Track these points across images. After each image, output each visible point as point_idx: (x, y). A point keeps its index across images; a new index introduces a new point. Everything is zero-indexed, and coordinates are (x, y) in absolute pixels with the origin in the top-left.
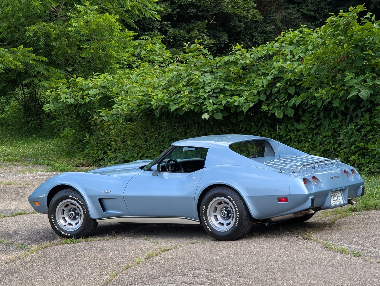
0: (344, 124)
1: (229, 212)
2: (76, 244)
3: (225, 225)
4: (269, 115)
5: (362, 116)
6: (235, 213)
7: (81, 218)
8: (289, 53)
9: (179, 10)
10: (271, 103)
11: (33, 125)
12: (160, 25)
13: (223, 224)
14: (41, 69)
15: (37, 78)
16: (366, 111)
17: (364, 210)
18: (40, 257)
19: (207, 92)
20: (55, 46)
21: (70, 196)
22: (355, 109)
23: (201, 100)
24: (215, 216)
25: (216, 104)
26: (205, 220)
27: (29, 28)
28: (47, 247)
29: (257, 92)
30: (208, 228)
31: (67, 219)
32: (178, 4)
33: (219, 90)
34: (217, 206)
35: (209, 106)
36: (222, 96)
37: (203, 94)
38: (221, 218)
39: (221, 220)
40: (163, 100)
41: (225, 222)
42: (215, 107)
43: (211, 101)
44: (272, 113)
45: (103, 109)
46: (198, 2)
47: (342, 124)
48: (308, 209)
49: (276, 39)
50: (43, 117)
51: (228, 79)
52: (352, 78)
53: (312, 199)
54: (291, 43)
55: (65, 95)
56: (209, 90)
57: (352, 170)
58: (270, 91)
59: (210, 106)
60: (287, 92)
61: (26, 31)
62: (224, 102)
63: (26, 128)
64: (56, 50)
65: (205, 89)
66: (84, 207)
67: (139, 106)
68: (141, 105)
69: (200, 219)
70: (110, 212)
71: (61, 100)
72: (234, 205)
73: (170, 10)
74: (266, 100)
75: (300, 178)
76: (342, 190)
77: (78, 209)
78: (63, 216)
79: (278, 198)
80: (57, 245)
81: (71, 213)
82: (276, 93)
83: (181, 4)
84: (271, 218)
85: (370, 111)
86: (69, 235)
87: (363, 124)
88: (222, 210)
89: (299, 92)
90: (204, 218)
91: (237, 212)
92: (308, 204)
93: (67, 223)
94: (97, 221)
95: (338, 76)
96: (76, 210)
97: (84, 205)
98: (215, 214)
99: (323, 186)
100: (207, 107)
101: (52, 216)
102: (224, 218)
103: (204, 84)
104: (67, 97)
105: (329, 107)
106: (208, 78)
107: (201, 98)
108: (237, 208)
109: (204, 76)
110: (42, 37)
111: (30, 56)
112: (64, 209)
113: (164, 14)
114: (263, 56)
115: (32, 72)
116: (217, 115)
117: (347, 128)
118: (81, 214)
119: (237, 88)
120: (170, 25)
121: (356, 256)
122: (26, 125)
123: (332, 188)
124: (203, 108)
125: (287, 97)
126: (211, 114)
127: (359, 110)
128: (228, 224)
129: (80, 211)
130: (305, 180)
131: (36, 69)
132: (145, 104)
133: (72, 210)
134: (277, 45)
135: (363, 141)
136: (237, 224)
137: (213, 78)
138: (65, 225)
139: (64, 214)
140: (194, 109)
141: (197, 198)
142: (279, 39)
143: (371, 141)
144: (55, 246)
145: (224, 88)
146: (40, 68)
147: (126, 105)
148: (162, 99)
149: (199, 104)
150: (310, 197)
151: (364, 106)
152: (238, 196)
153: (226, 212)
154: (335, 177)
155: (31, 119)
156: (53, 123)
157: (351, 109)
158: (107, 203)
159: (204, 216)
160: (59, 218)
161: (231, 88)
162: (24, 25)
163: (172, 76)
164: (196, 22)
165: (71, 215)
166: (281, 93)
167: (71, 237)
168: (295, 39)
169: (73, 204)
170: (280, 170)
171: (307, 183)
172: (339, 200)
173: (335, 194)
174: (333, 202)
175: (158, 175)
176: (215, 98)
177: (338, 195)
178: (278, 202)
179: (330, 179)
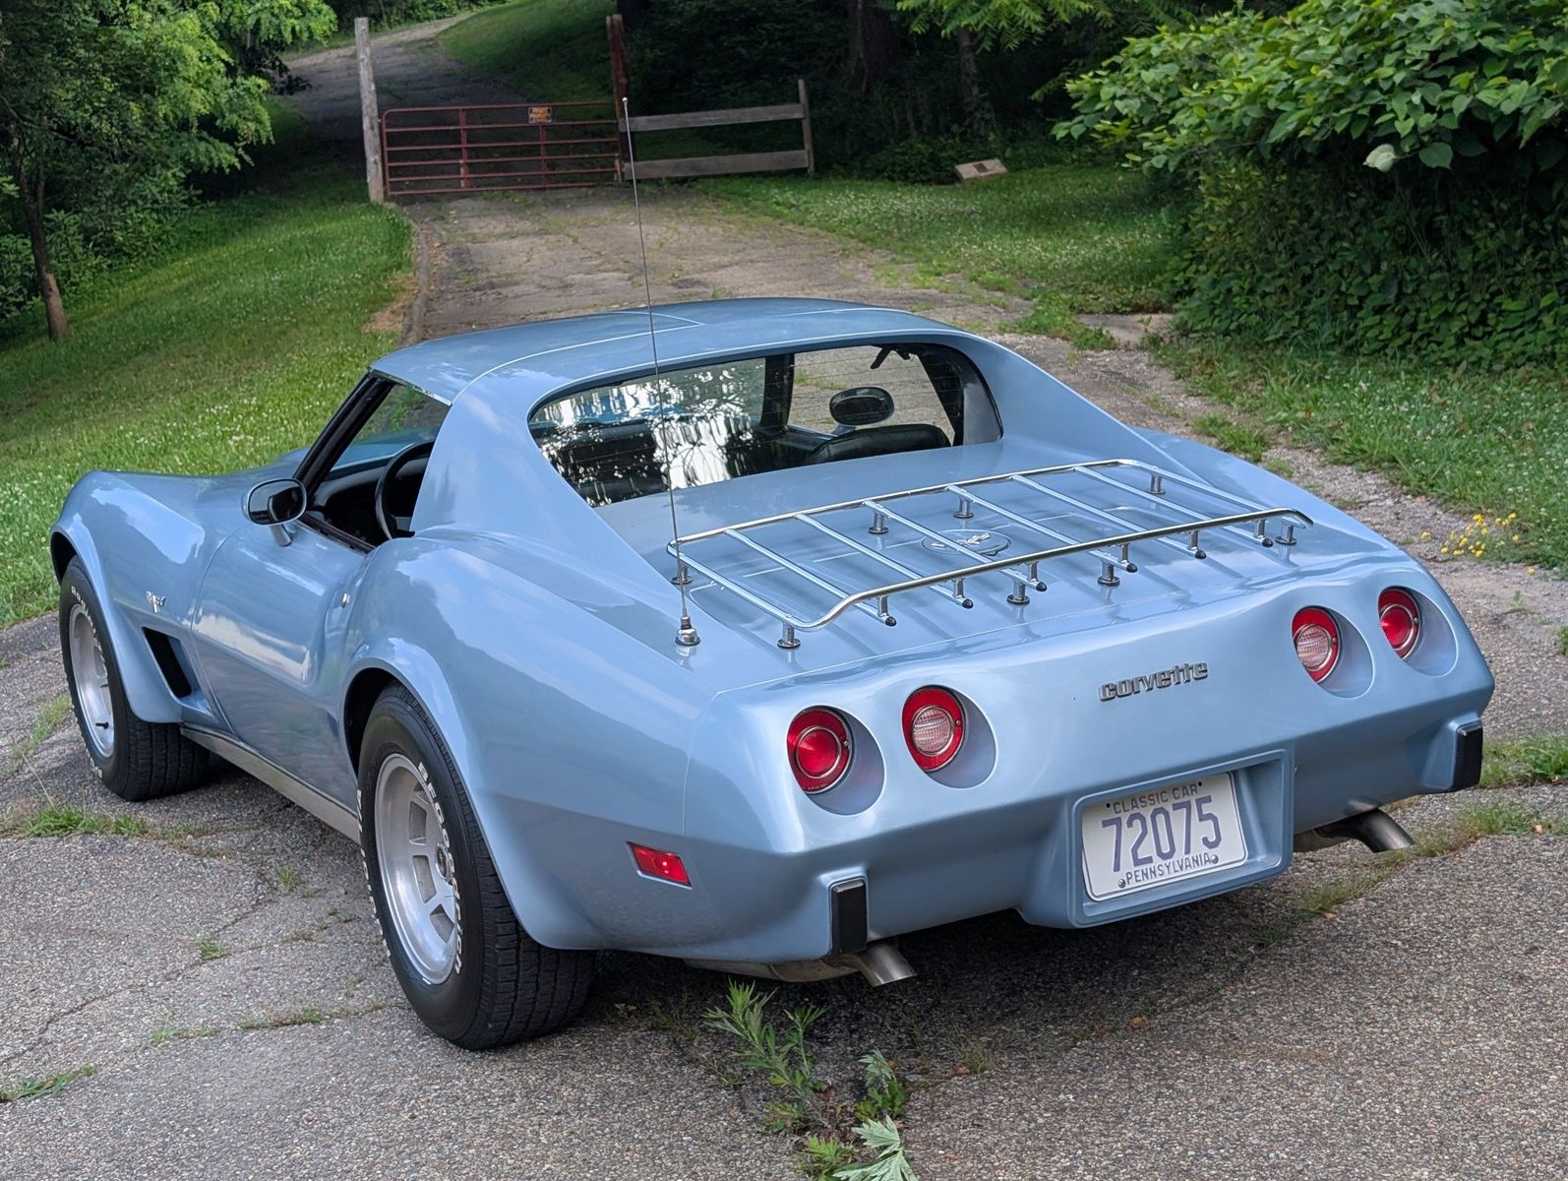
19: (1407, 62)
23: (1376, 97)
25: (1433, 110)
35: (1402, 117)
36: (1465, 76)
37: (1391, 72)
38: (445, 882)
39: (444, 891)
42: (1428, 119)
43: (1416, 99)
53: (834, 893)
62: (1461, 104)
65: (1406, 53)
72: (440, 827)
76: (1244, 770)
78: (103, 680)
79: (628, 843)
98: (420, 849)
100: (1396, 118)
107: (1381, 90)
116: (1435, 149)
124: (1379, 123)
126: (1406, 149)
136: (460, 963)
140: (1348, 129)
148: (1256, 96)
152: (455, 778)
153: (448, 857)
154: (1163, 680)
161: (1504, 48)
170: (683, 628)
171: (845, 748)
172: (1206, 849)
173: (1161, 805)
174: (1133, 869)
175: (285, 540)
176: (1437, 86)
177: (1204, 806)
178: (641, 870)
179: (1103, 700)
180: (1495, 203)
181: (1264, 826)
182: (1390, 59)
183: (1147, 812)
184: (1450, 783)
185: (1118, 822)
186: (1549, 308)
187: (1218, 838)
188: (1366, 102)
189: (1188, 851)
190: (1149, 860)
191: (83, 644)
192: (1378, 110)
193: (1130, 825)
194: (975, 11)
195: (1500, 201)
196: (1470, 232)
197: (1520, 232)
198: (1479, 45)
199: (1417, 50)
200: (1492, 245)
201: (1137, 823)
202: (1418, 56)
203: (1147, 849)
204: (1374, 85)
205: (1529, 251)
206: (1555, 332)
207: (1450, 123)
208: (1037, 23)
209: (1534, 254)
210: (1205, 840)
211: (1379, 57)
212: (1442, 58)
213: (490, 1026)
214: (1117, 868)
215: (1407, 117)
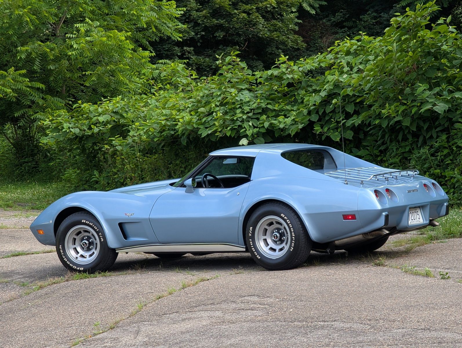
0: (415, 147)
1: (282, 235)
2: (91, 279)
3: (277, 251)
4: (323, 138)
5: (438, 137)
6: (289, 236)
7: (96, 249)
8: (345, 65)
9: (203, 33)
10: (325, 124)
11: (27, 168)
12: (181, 52)
13: (274, 250)
14: (37, 98)
15: (32, 109)
16: (442, 131)
17: (447, 238)
18: (46, 294)
19: (245, 112)
20: (53, 70)
21: (83, 221)
22: (429, 129)
23: (239, 123)
24: (265, 240)
25: (257, 127)
26: (252, 244)
27: (21, 49)
28: (55, 283)
29: (307, 112)
30: (256, 254)
31: (79, 249)
32: (203, 25)
33: (260, 111)
34: (267, 227)
36: (264, 117)
37: (241, 115)
38: (272, 243)
39: (271, 244)
40: (191, 124)
41: (277, 248)
42: (256, 130)
43: (251, 124)
44: (327, 136)
45: (116, 137)
46: (227, 24)
47: (413, 147)
48: (380, 229)
49: (329, 50)
50: (38, 158)
51: (271, 98)
52: (425, 90)
53: (385, 216)
54: (348, 53)
55: (68, 124)
56: (248, 110)
57: (433, 184)
58: (323, 110)
59: (249, 130)
60: (344, 111)
61: (18, 52)
62: (266, 125)
63: (19, 171)
64: (55, 74)
65: (243, 109)
66: (100, 234)
67: (161, 132)
68: (164, 130)
69: (245, 244)
70: (132, 239)
71: (64, 130)
72: (288, 225)
73: (193, 33)
74: (318, 121)
75: (370, 190)
76: (421, 207)
77: (92, 237)
78: (74, 246)
79: (343, 215)
80: (67, 281)
81: (85, 242)
82: (330, 112)
83: (206, 26)
84: (334, 241)
85: (446, 130)
86: (82, 269)
87: (440, 147)
88: (274, 233)
89: (358, 110)
90: (251, 242)
91: (293, 233)
92: (381, 222)
93: (79, 255)
94: (117, 251)
95: (408, 90)
96: (90, 238)
97: (100, 231)
98: (265, 237)
99: (400, 200)
100: (246, 130)
101: (61, 246)
102: (275, 242)
103: (242, 103)
104: (70, 126)
105: (397, 127)
106: (246, 96)
107: (239, 121)
108: (292, 229)
109: (242, 94)
110: (37, 60)
111: (23, 82)
112: (75, 237)
113: (185, 38)
114: (314, 69)
115: (25, 101)
116: (259, 140)
117: (419, 153)
118: (96, 244)
119: (283, 107)
120: (192, 52)
121: (444, 278)
122: (18, 169)
123: (410, 203)
124: (241, 131)
125: (345, 117)
126: (251, 139)
127: (434, 129)
128: (281, 250)
129: (96, 239)
130: (376, 192)
131: (31, 98)
132: (169, 129)
133: (85, 238)
134: (330, 56)
135: (439, 168)
136: (292, 248)
137: (252, 96)
138: (77, 258)
139: (75, 244)
141: (242, 219)
142: (333, 49)
143: (449, 168)
144: (65, 282)
145: (267, 108)
146: (35, 97)
147: (145, 131)
148: (189, 122)
149: (236, 127)
150: (384, 214)
151: (440, 125)
152: (293, 214)
153: (278, 235)
154: (413, 191)
155: (24, 160)
156: (52, 164)
157: (425, 129)
158: (128, 228)
159: (251, 240)
160: (68, 248)
161: (274, 108)
162: (16, 45)
163: (201, 95)
164: (224, 47)
165: (84, 245)
166: (337, 112)
167: (84, 271)
168: (353, 48)
169: (86, 231)
170: (346, 181)
172: (419, 219)
173: (413, 212)
175: (192, 191)
176: (256, 120)
177: (417, 213)
178: (344, 219)
179: (408, 193)
181: (425, 217)
182: (238, 111)
190: (413, 220)
201: (411, 214)
204: (236, 119)
211: (234, 110)
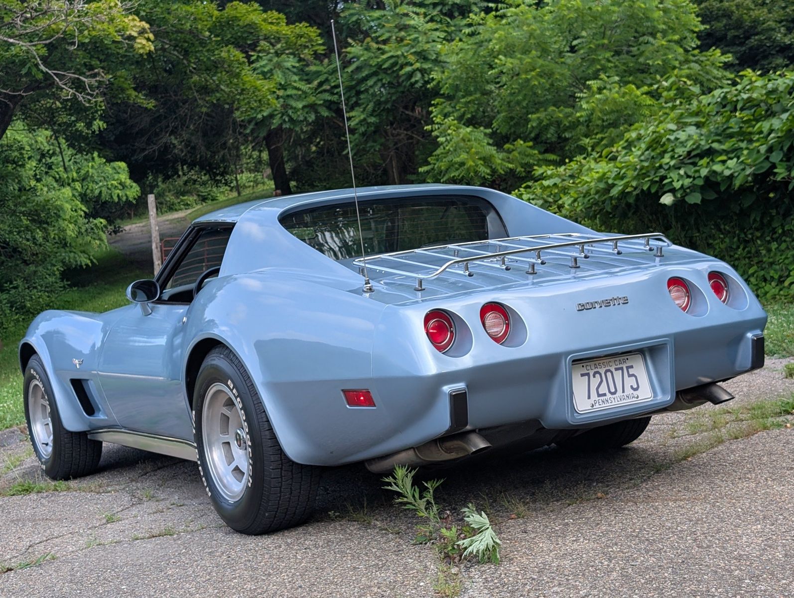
4: (790, 188)
19: (676, 156)
21: (31, 372)
23: (662, 172)
24: (227, 446)
34: (225, 412)
35: (676, 180)
36: (704, 161)
37: (669, 161)
39: (237, 457)
42: (688, 181)
43: (682, 172)
53: (451, 395)
57: (715, 275)
58: (789, 144)
62: (704, 172)
65: (675, 152)
72: (240, 410)
74: (781, 161)
76: (649, 351)
78: (46, 421)
79: (345, 391)
86: (44, 468)
91: (248, 437)
92: (443, 416)
93: (51, 438)
97: (48, 396)
98: (225, 438)
100: (673, 181)
103: (676, 144)
106: (688, 133)
107: (664, 169)
108: (245, 424)
109: (682, 131)
116: (693, 195)
126: (679, 195)
136: (251, 481)
138: (46, 444)
140: (649, 188)
141: (183, 384)
149: (657, 179)
150: (447, 389)
152: (249, 382)
154: (607, 303)
160: (35, 424)
170: (366, 284)
171: (452, 332)
172: (632, 391)
173: (609, 368)
174: (597, 399)
175: (148, 311)
176: (691, 166)
177: (630, 370)
178: (349, 404)
179: (579, 310)
180: (722, 227)
181: (660, 382)
182: (667, 156)
183: (602, 371)
184: (749, 365)
185: (588, 374)
186: (753, 275)
187: (638, 386)
188: (657, 175)
189: (623, 392)
190: (605, 395)
191: (35, 402)
192: (663, 178)
193: (594, 376)
194: (457, 169)
195: (725, 225)
196: (711, 241)
197: (736, 239)
198: (711, 147)
199: (680, 151)
200: (722, 246)
201: (598, 376)
202: (681, 153)
203: (603, 389)
204: (661, 167)
205: (742, 247)
206: (757, 285)
207: (700, 182)
208: (488, 174)
209: (744, 249)
210: (632, 387)
211: (662, 155)
212: (693, 154)
213: (267, 514)
214: (589, 397)
215: (678, 181)
